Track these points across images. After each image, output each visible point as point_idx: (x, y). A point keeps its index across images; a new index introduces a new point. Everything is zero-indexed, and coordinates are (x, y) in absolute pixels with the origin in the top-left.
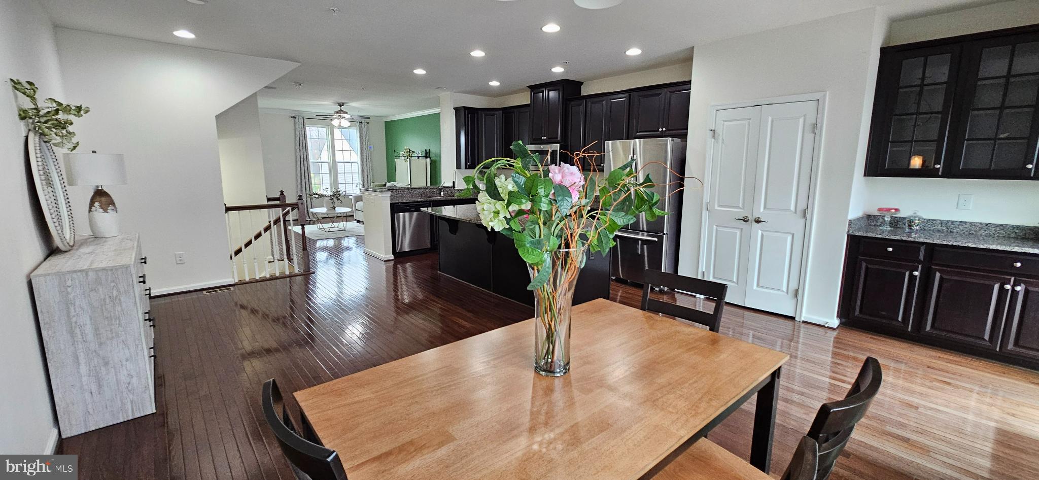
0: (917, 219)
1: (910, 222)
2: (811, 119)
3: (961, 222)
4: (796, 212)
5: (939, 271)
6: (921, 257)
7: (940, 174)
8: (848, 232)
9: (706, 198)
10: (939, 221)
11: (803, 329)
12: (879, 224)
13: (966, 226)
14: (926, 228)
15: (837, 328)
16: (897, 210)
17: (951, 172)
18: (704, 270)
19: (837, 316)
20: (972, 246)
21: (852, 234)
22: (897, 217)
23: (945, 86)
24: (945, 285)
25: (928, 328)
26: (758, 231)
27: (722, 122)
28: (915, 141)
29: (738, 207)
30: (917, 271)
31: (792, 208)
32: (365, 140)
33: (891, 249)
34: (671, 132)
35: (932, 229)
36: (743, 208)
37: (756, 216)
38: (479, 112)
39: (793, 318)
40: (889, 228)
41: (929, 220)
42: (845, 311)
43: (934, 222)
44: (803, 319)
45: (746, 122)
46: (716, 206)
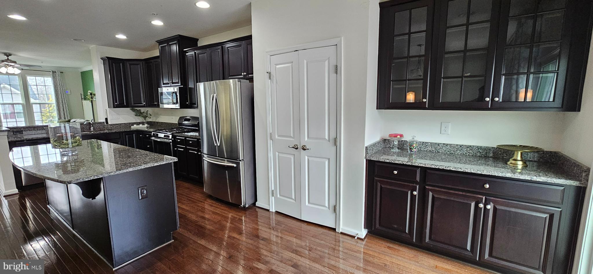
0: (415, 143)
1: (411, 145)
2: (333, 62)
3: (444, 144)
4: (329, 141)
5: (432, 191)
6: (418, 179)
7: (427, 106)
8: (366, 158)
9: (269, 130)
10: (429, 144)
11: (342, 238)
12: (391, 146)
13: (447, 147)
14: (422, 149)
15: (365, 238)
16: (401, 136)
17: (435, 105)
18: (273, 189)
19: (365, 228)
20: (453, 170)
21: (369, 159)
22: (403, 141)
23: (424, 34)
24: (436, 203)
25: (427, 240)
26: (305, 157)
27: (275, 65)
28: (409, 80)
29: (290, 137)
30: (415, 191)
31: (327, 137)
33: (396, 172)
35: (426, 150)
36: (294, 138)
37: (302, 144)
38: (125, 62)
39: (334, 230)
40: (397, 150)
41: (423, 142)
42: (369, 224)
43: (427, 144)
44: (341, 231)
45: (290, 65)
46: (277, 137)
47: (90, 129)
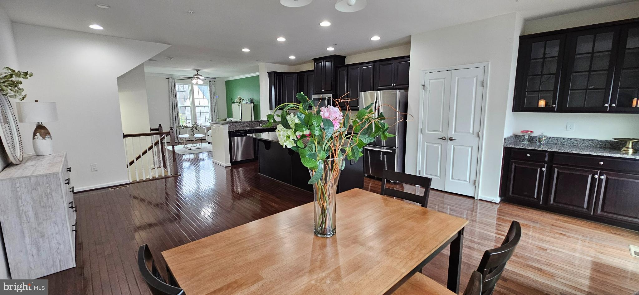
0: (544, 137)
1: (540, 139)
2: (481, 78)
3: (569, 138)
4: (473, 134)
5: (557, 168)
6: (546, 159)
7: (556, 110)
8: (504, 145)
9: (420, 126)
10: (556, 138)
11: (479, 204)
12: (522, 140)
13: (571, 141)
14: (549, 142)
15: (499, 203)
16: (532, 132)
17: (562, 110)
18: (420, 170)
19: (499, 196)
20: (575, 153)
21: (506, 146)
22: (532, 136)
23: (556, 58)
24: (561, 177)
25: (552, 202)
26: (451, 145)
27: (429, 80)
28: (541, 91)
29: (439, 131)
30: (544, 168)
31: (471, 131)
32: (213, 93)
33: (529, 155)
34: (399, 86)
35: (552, 143)
36: (442, 132)
37: (450, 136)
38: (283, 75)
39: (473, 198)
40: (528, 143)
41: (550, 137)
42: (503, 192)
43: (553, 138)
44: (479, 198)
45: (443, 80)
46: (426, 131)
47: (260, 125)
